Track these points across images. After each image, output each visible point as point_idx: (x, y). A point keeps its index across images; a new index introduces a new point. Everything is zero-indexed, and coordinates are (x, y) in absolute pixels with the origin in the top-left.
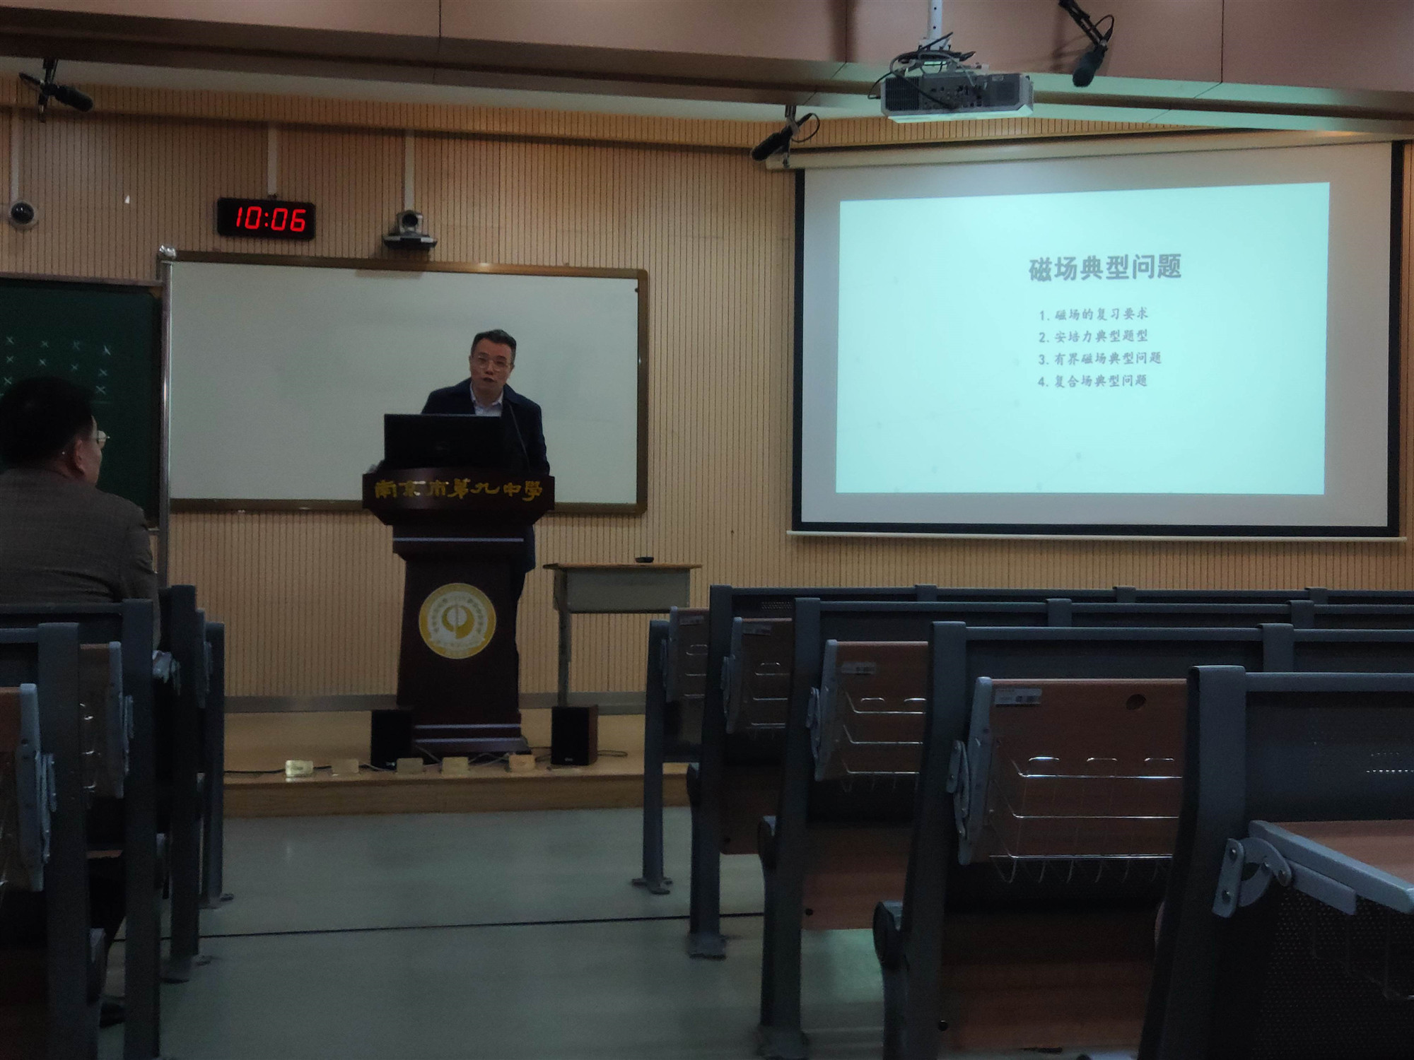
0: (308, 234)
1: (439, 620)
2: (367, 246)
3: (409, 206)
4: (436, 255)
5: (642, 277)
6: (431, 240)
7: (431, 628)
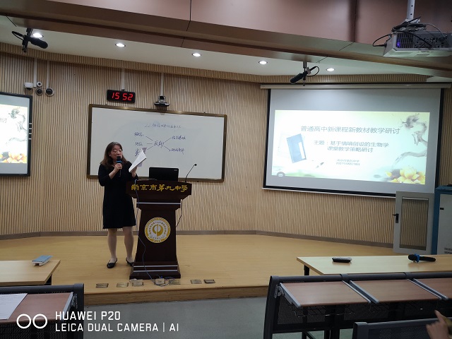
0: (133, 101)
1: (151, 230)
3: (162, 95)
4: (169, 108)
5: (225, 117)
6: (168, 104)
7: (148, 233)
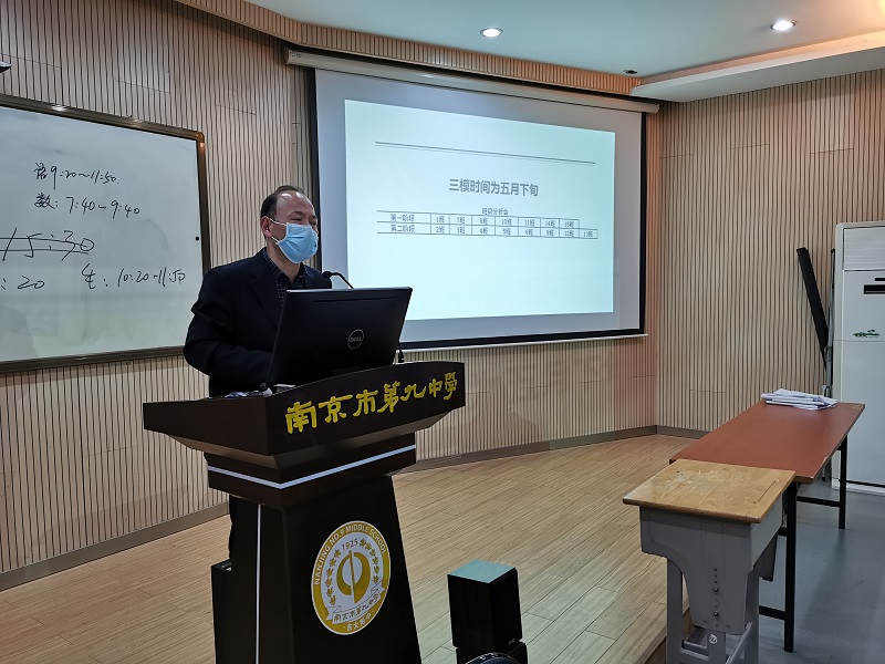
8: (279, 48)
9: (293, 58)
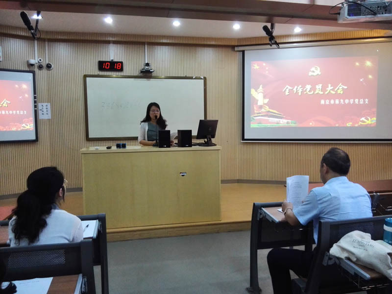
0: (121, 70)
2: (137, 73)
3: (146, 62)
4: (153, 74)
5: (205, 79)
6: (152, 71)
8: (233, 47)
9: (236, 49)
